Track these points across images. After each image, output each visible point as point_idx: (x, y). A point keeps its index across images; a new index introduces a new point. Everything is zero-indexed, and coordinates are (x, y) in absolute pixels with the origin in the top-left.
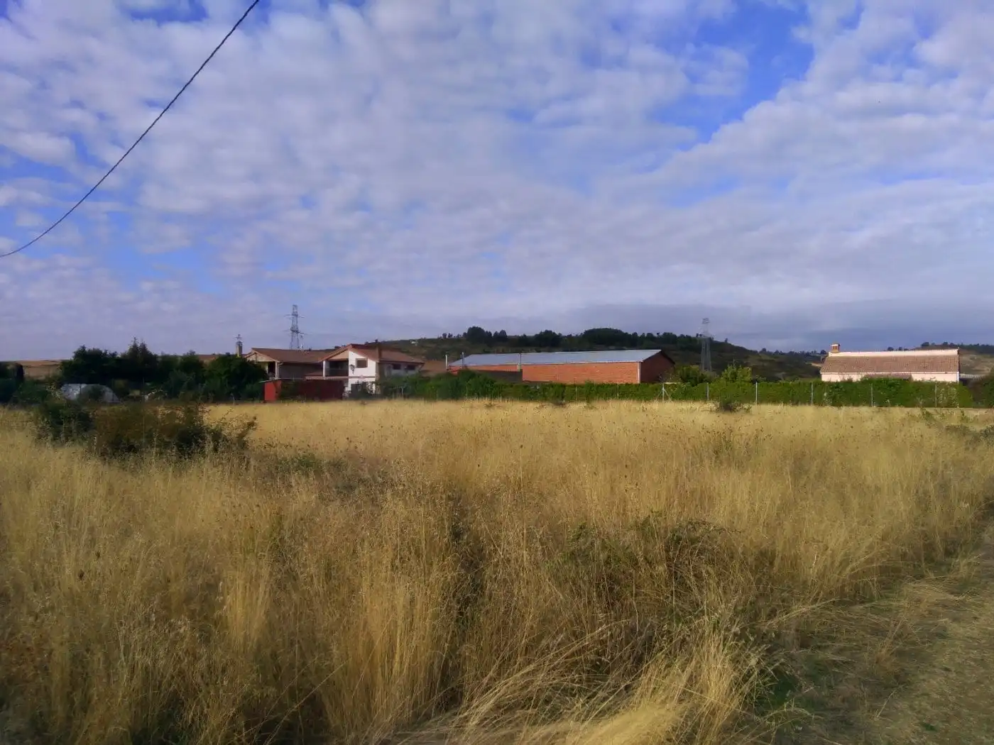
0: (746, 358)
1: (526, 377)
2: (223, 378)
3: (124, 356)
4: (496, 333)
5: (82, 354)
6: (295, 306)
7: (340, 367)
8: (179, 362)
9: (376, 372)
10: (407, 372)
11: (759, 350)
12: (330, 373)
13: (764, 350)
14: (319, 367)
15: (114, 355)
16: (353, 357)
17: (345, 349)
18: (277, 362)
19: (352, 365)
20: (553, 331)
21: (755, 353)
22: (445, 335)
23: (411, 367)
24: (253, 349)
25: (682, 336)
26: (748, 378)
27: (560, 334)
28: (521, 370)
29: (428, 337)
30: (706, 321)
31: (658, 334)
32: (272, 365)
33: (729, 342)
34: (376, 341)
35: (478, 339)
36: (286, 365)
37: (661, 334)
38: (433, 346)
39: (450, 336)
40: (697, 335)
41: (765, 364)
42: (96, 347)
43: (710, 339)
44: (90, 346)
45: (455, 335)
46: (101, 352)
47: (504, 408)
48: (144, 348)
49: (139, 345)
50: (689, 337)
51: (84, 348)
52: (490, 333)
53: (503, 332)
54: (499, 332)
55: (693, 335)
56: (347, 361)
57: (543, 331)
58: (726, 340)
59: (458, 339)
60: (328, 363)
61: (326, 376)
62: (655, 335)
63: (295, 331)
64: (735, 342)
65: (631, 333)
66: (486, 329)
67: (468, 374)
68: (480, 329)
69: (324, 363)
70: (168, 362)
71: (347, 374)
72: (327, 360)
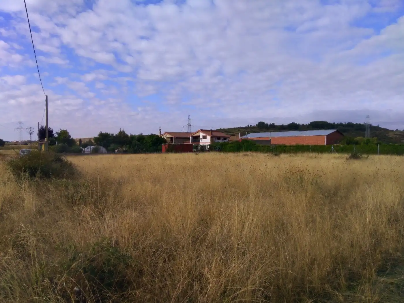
0: (388, 133)
1: (272, 142)
2: (150, 143)
3: (117, 135)
4: (270, 124)
5: (101, 135)
6: (189, 116)
7: (196, 139)
8: (137, 137)
9: (210, 141)
10: (223, 141)
11: (395, 129)
12: (193, 141)
13: (397, 130)
14: (189, 139)
15: (113, 135)
16: (201, 135)
17: (198, 132)
18: (173, 137)
19: (201, 138)
20: (296, 123)
21: (392, 131)
22: (248, 125)
23: (225, 138)
24: (165, 132)
25: (357, 124)
26: (375, 142)
27: (299, 124)
28: (271, 139)
29: (242, 126)
30: (368, 117)
31: (345, 123)
32: (171, 138)
33: (379, 126)
34: (221, 128)
35: (262, 127)
36: (177, 138)
37: (347, 123)
38: (243, 130)
39: (251, 126)
40: (364, 123)
41: (397, 136)
42: (106, 132)
43: (370, 125)
44: (104, 132)
45: (253, 125)
46: (108, 134)
47: (252, 156)
48: (124, 132)
49: (122, 131)
50: (360, 124)
51: (102, 132)
52: (268, 124)
53: (273, 124)
54: (271, 123)
55: (362, 123)
56: (199, 136)
57: (291, 123)
58: (378, 125)
59: (254, 127)
60: (192, 137)
61: (191, 142)
62: (344, 123)
63: (189, 125)
64: (382, 126)
65: (332, 123)
66: (266, 122)
67: (246, 141)
68: (263, 122)
69: (191, 137)
70: (133, 137)
71: (199, 142)
72: (191, 136)
